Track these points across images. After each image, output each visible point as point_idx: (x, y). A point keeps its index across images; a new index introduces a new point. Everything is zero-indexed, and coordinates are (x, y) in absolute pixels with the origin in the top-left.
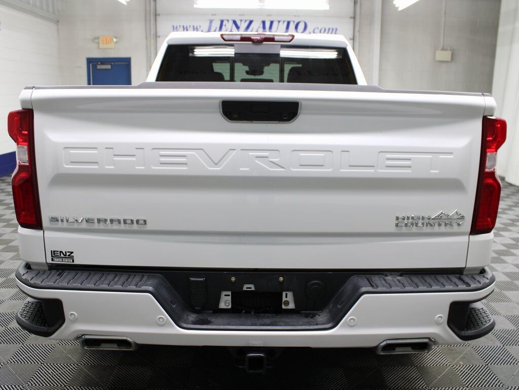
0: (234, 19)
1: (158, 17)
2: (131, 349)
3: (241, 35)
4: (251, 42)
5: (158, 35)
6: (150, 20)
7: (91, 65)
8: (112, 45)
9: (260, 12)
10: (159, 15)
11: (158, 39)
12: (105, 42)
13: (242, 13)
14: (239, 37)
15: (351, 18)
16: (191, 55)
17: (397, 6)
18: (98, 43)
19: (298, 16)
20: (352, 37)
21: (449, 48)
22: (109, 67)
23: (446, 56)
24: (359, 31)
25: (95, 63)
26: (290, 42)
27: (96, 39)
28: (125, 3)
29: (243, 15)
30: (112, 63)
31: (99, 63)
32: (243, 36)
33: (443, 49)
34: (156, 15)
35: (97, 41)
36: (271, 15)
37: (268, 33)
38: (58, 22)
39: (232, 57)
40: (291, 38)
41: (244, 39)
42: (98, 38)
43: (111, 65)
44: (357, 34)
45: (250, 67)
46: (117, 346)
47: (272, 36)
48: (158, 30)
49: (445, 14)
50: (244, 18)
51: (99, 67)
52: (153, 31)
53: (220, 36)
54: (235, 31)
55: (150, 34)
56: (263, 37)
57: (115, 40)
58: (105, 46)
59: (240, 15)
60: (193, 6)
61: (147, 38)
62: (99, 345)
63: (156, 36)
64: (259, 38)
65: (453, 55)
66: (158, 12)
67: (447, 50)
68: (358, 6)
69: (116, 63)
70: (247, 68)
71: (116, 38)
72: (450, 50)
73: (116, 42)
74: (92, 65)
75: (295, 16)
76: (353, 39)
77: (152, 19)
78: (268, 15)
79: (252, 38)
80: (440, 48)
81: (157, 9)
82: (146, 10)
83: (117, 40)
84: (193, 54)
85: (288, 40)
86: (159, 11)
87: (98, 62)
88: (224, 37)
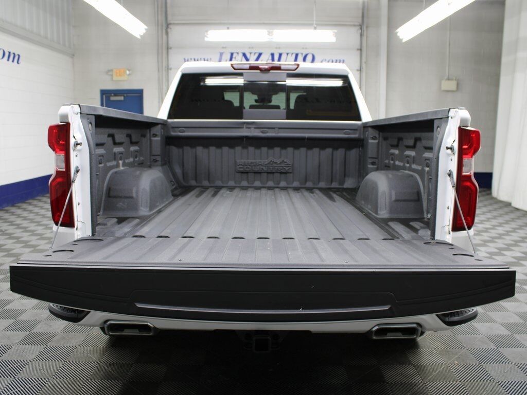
0: (244, 51)
1: (170, 50)
2: (151, 334)
3: (250, 64)
4: (259, 71)
5: (170, 67)
6: (162, 53)
7: (104, 96)
8: (125, 78)
9: (269, 45)
10: (171, 48)
11: (170, 71)
12: (118, 74)
13: (251, 46)
14: (248, 66)
15: (358, 50)
16: (202, 84)
17: (401, 38)
18: (112, 75)
19: (306, 48)
20: (359, 68)
21: (454, 78)
22: (122, 98)
23: (452, 85)
24: (365, 63)
25: (109, 95)
26: (295, 70)
27: (109, 72)
28: (139, 37)
29: (252, 48)
30: (125, 95)
31: (113, 95)
32: (252, 65)
33: (448, 79)
34: (168, 48)
35: (110, 73)
36: (279, 48)
37: (276, 63)
38: (74, 55)
39: (242, 86)
40: (296, 67)
41: (252, 68)
42: (112, 70)
43: (124, 96)
44: (364, 65)
45: (259, 96)
46: (138, 331)
47: (278, 65)
48: (170, 62)
49: (449, 45)
50: (253, 51)
51: (113, 98)
52: (165, 64)
53: (230, 65)
54: (244, 62)
55: (162, 66)
56: (271, 66)
57: (128, 72)
58: (119, 78)
59: (250, 48)
60: (204, 39)
61: (159, 70)
62: (123, 331)
63: (168, 69)
64: (266, 67)
65: (458, 85)
66: (170, 46)
67: (452, 80)
68: (364, 38)
69: (128, 95)
70: (256, 97)
71: (129, 70)
72: (455, 80)
73: (129, 75)
74: (106, 96)
75: (303, 48)
76: (360, 70)
77: (165, 52)
78: (276, 48)
79: (260, 67)
80: (446, 78)
81: (170, 42)
82: (158, 44)
83: (131, 71)
84: (204, 83)
85: (294, 69)
86: (171, 44)
87: (111, 94)
88: (234, 66)
